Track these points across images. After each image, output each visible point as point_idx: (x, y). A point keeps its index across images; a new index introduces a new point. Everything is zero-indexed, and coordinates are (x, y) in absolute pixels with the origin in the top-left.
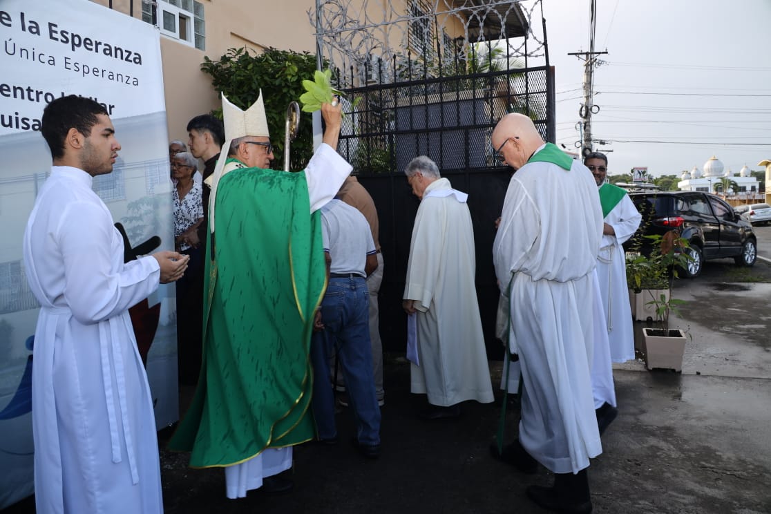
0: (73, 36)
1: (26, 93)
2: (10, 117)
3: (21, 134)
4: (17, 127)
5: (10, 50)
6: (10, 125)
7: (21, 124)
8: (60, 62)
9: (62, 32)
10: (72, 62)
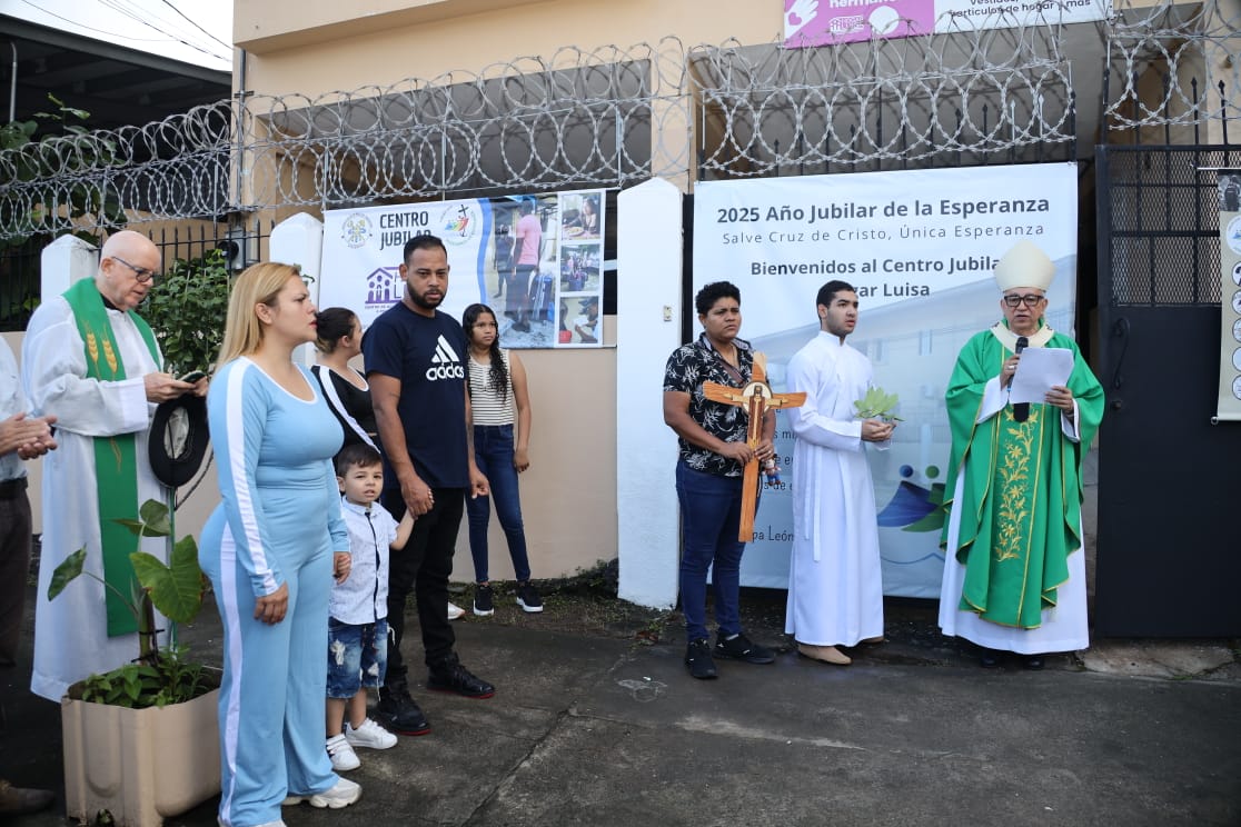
0: (965, 205)
1: (917, 266)
2: (902, 288)
3: (911, 300)
4: (907, 294)
5: (905, 234)
6: (902, 294)
7: (911, 292)
8: (950, 232)
9: (954, 206)
10: (963, 229)
